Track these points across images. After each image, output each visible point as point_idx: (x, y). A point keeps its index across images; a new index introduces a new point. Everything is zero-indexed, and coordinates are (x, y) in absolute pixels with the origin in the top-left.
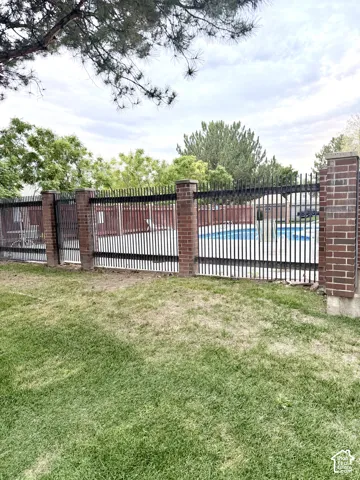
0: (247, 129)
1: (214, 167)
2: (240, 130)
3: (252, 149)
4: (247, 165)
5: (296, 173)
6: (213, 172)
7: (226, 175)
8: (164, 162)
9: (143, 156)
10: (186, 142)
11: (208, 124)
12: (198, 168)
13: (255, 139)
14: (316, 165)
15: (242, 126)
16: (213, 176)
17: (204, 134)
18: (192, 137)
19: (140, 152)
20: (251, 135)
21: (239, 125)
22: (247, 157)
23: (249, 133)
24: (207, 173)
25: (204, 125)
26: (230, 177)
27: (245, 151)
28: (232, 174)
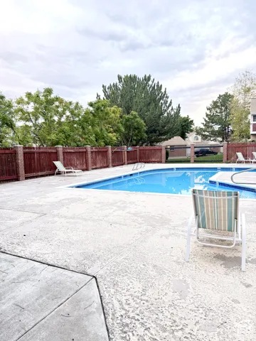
0: (156, 82)
1: (128, 113)
2: (150, 83)
3: (160, 99)
4: (157, 112)
5: (192, 121)
6: (127, 116)
7: (138, 119)
8: (77, 103)
9: (53, 96)
10: (105, 91)
11: (123, 77)
12: (114, 112)
13: (163, 90)
14: (207, 115)
15: (152, 79)
16: (128, 120)
17: (120, 86)
18: (110, 88)
19: (49, 91)
20: (160, 88)
21: (149, 78)
22: (156, 105)
23: (158, 86)
24: (121, 117)
25: (120, 78)
26: (142, 121)
27: (154, 100)
28: (144, 119)
